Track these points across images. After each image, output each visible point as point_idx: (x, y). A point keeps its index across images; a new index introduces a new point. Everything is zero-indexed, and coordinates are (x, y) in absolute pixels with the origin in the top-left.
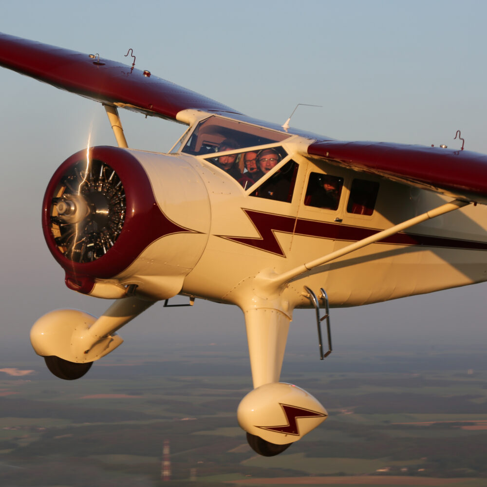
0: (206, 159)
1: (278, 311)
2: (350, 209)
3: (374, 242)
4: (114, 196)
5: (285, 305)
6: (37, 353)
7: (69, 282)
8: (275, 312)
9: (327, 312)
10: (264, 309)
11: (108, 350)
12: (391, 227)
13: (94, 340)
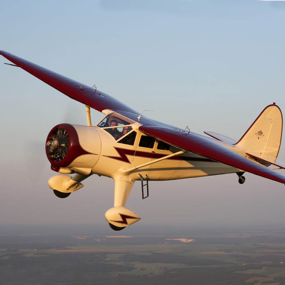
0: (104, 129)
1: (127, 182)
2: (158, 148)
3: (165, 159)
4: (67, 140)
5: (130, 180)
6: (51, 188)
7: (52, 167)
8: (125, 182)
9: (147, 183)
10: (121, 181)
11: (76, 189)
12: (172, 154)
13: (70, 185)
